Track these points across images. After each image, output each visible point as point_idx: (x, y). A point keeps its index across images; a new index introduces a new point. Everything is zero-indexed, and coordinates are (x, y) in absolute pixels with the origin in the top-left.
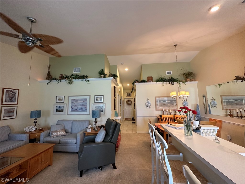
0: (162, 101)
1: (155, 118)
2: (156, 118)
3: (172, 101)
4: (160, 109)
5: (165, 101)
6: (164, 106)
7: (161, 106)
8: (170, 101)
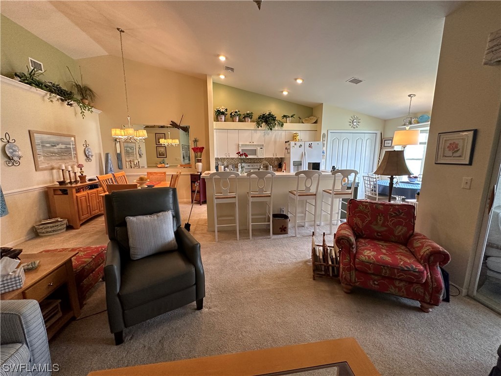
0: (48, 145)
1: (36, 193)
2: (40, 193)
3: (68, 146)
4: (47, 165)
5: (56, 146)
6: (53, 158)
7: (47, 158)
8: (65, 146)
